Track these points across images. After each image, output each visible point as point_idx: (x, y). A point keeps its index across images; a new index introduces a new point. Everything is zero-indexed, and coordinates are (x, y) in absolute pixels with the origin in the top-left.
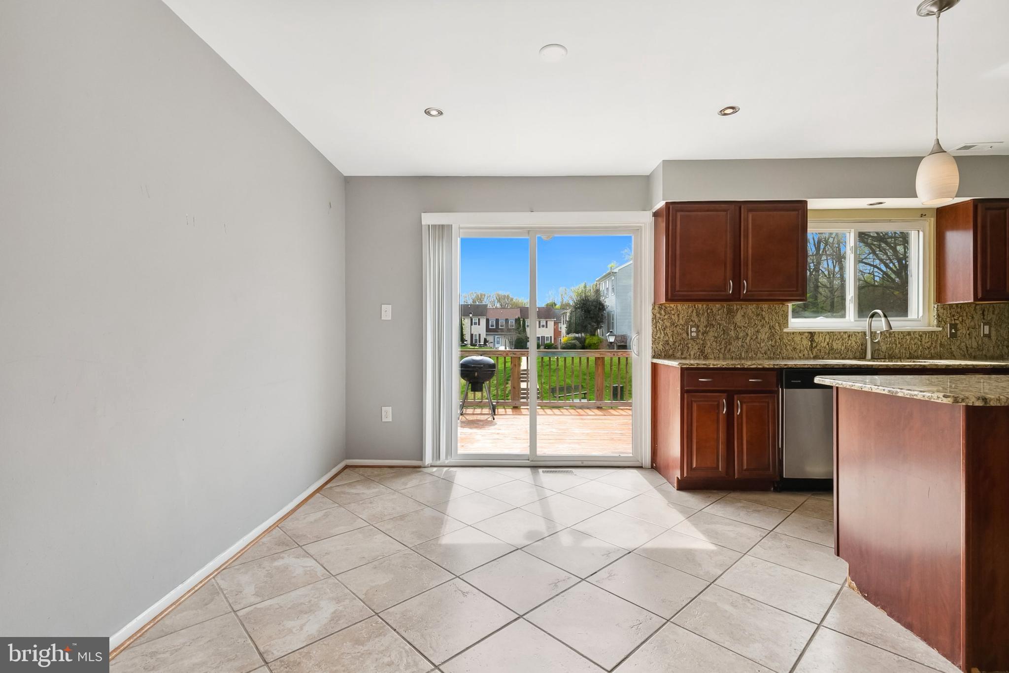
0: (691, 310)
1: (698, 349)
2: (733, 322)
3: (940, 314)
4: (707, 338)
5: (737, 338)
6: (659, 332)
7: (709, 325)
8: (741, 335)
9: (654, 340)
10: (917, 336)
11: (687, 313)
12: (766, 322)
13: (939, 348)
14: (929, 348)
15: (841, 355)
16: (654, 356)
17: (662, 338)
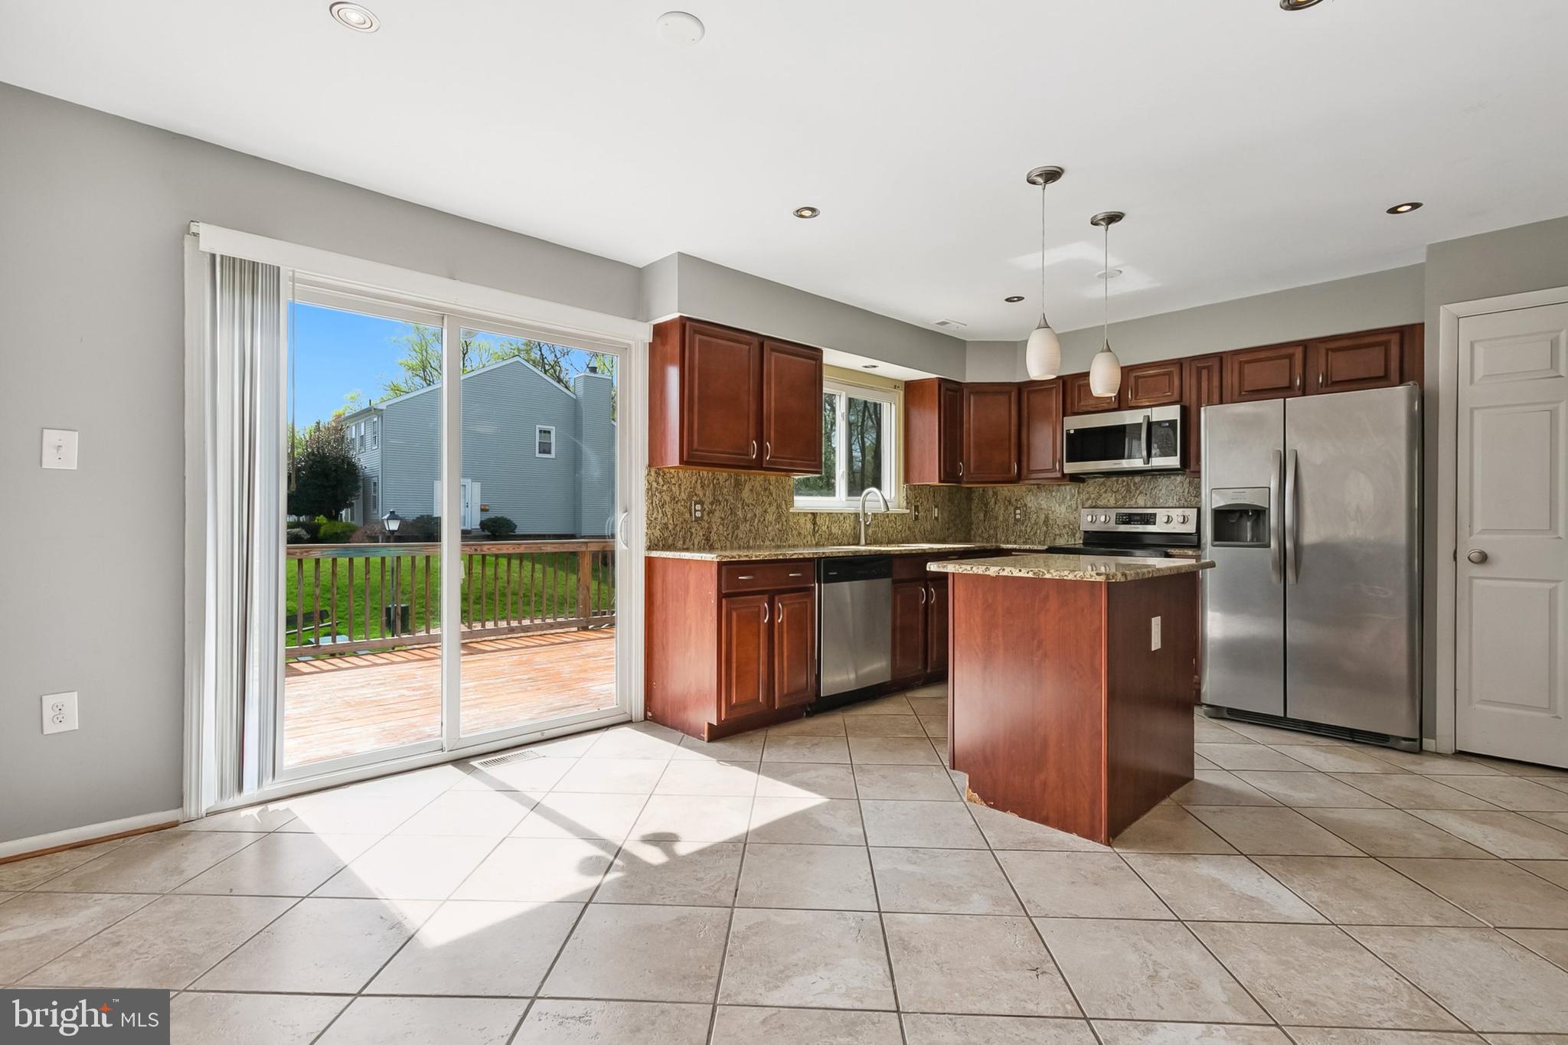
0: (694, 478)
1: (703, 535)
2: (741, 498)
3: (908, 495)
4: (713, 520)
5: (746, 520)
6: (655, 510)
7: (715, 501)
8: (749, 515)
9: (649, 522)
10: (893, 519)
11: (691, 482)
12: (773, 499)
13: (907, 531)
14: (901, 531)
15: (838, 541)
16: (650, 546)
17: (659, 519)
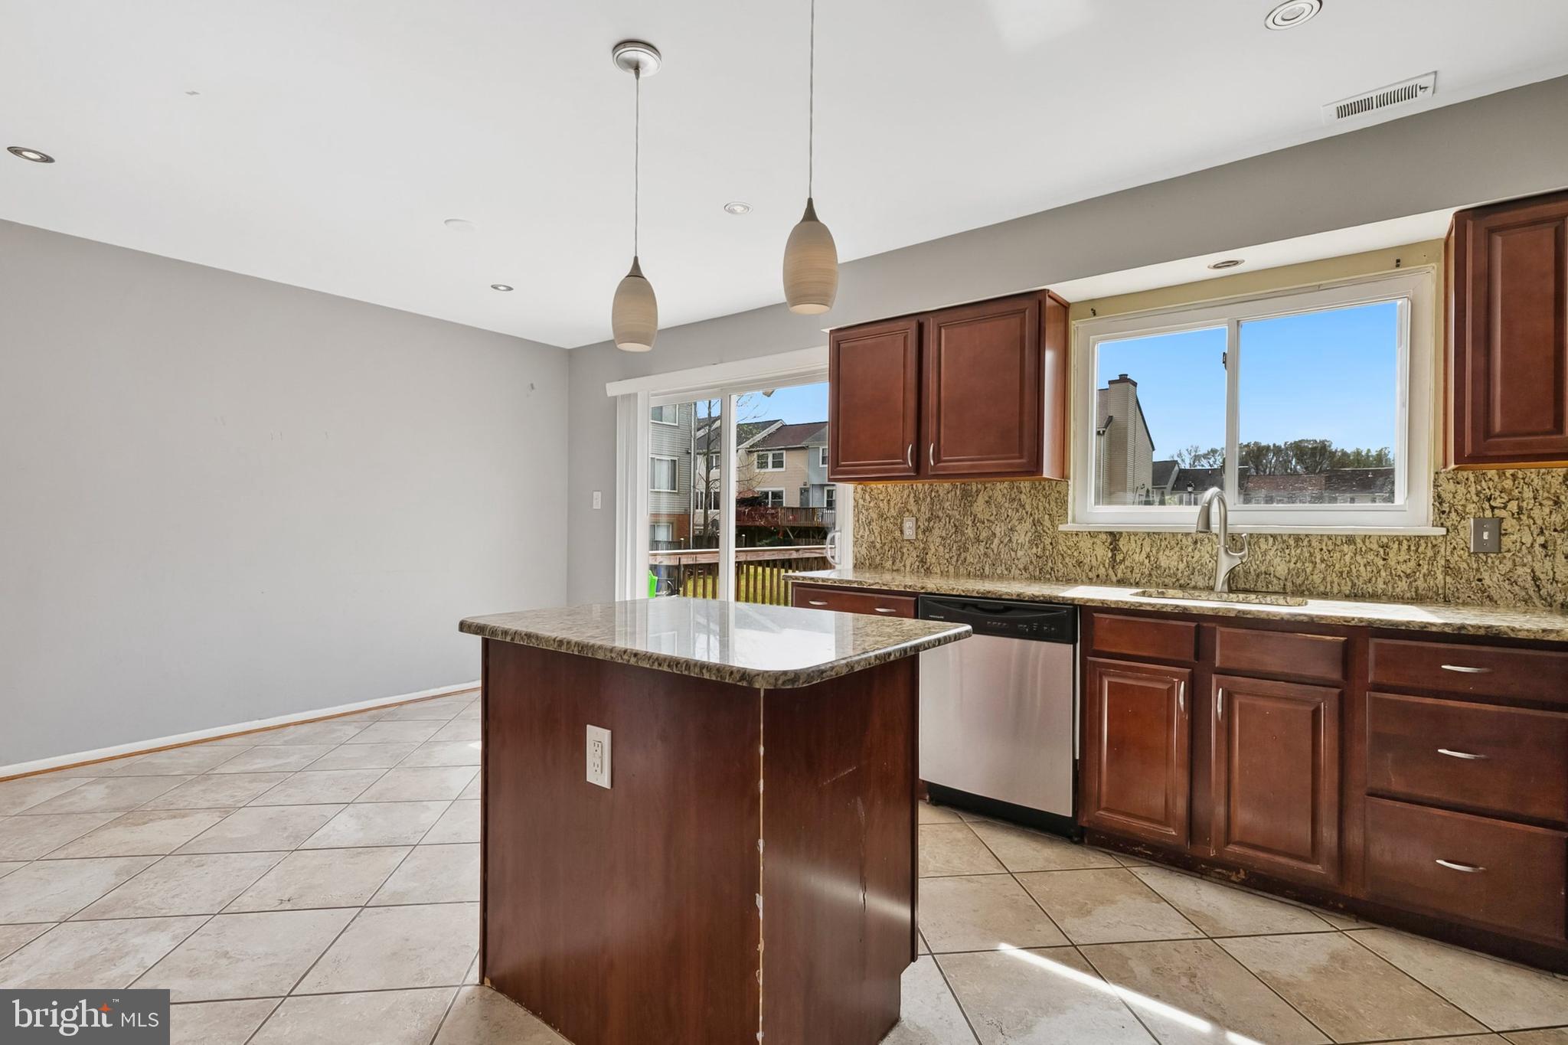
0: (906, 492)
1: (917, 556)
2: (971, 513)
3: (1443, 495)
4: (930, 539)
5: (978, 541)
6: (862, 527)
7: (934, 517)
8: (984, 535)
9: (854, 540)
10: (1375, 546)
11: (902, 497)
12: (1027, 513)
13: (1440, 577)
14: (1408, 576)
15: (1178, 580)
16: (856, 564)
17: (866, 537)
